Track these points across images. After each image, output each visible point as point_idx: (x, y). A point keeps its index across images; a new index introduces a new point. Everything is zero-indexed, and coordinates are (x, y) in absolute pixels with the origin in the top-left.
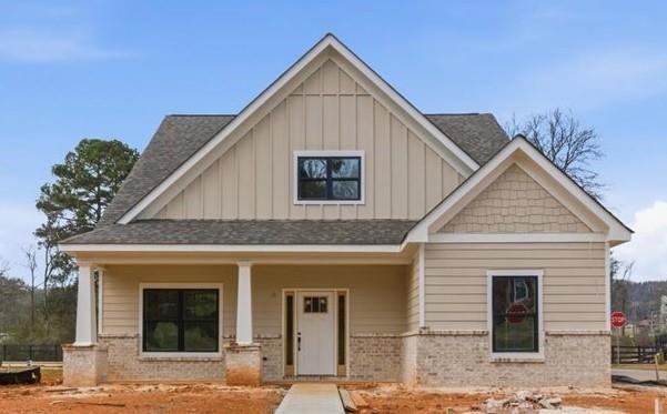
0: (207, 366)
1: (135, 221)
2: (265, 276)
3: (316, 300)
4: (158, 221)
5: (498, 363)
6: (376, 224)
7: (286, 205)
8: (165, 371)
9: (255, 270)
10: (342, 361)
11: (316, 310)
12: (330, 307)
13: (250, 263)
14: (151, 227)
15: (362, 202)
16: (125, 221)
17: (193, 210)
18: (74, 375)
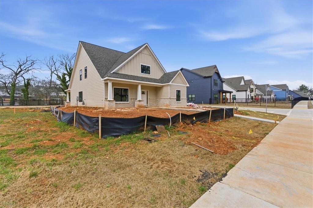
0: (127, 104)
1: (113, 73)
2: (143, 87)
3: (143, 92)
4: (116, 73)
5: (177, 103)
6: (151, 79)
7: (140, 74)
8: (119, 106)
9: (141, 86)
10: (147, 103)
11: (143, 94)
12: (146, 94)
13: (141, 85)
14: (116, 74)
15: (150, 75)
16: (112, 72)
17: (123, 72)
18: (111, 107)
